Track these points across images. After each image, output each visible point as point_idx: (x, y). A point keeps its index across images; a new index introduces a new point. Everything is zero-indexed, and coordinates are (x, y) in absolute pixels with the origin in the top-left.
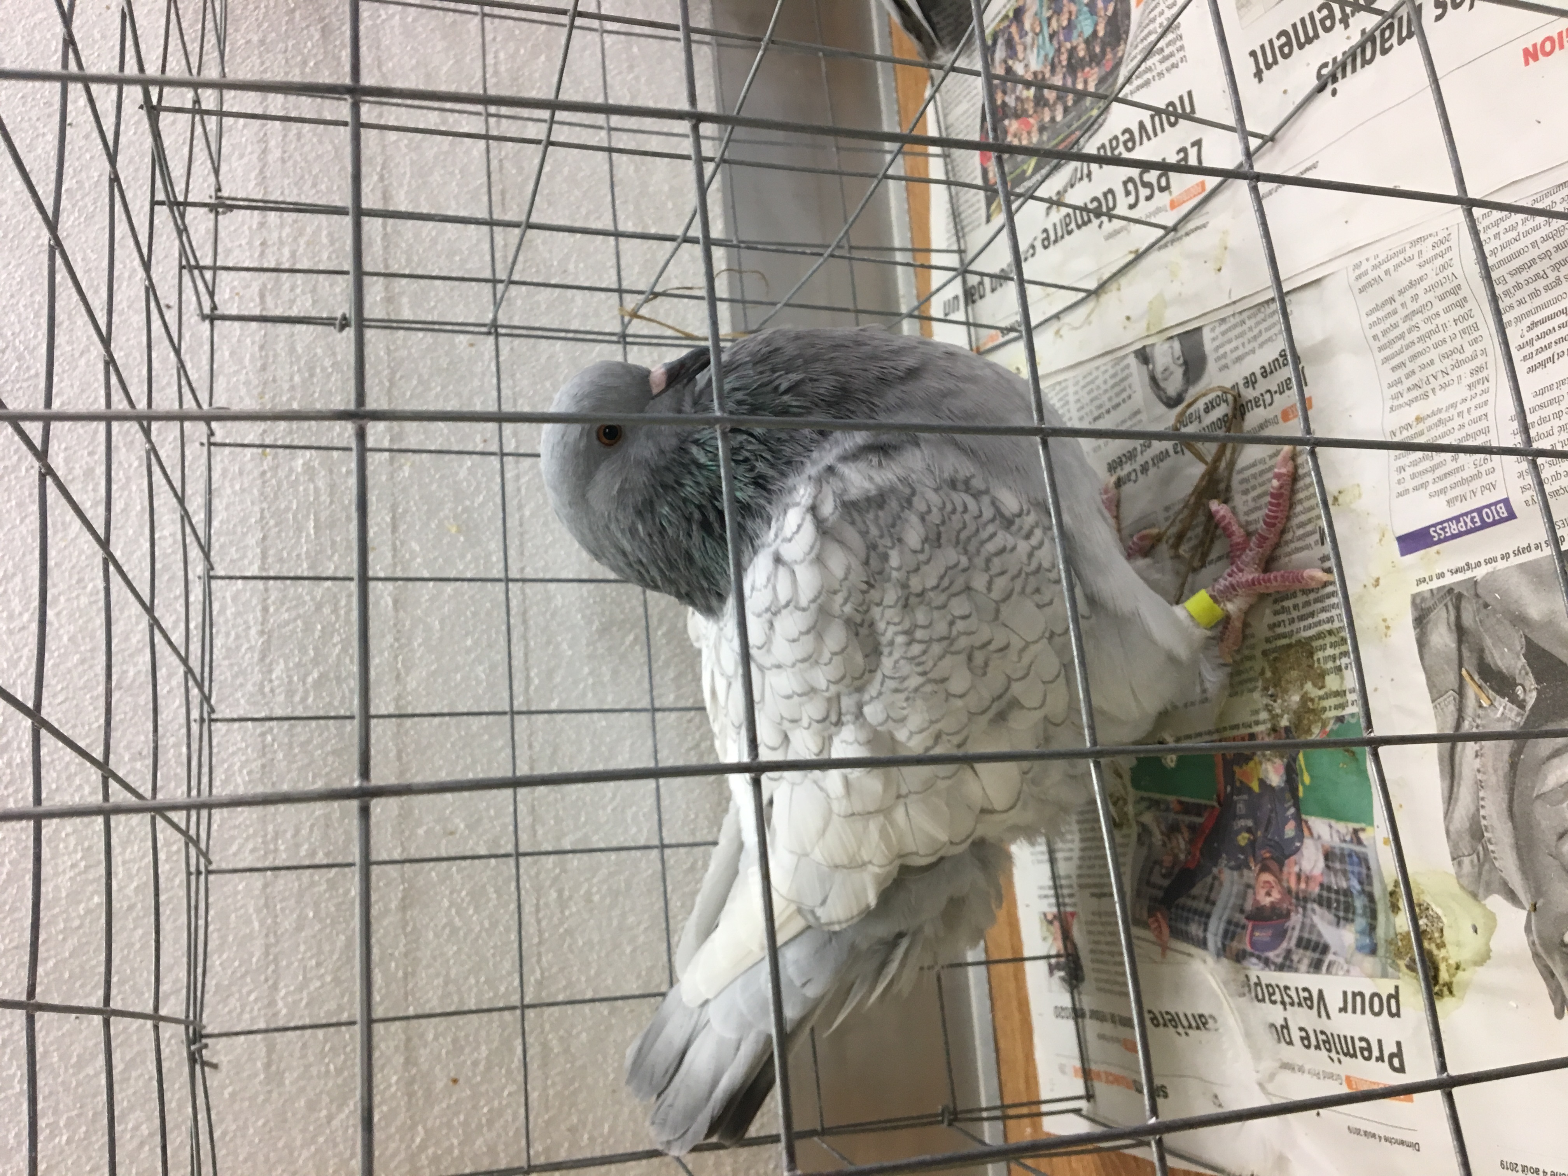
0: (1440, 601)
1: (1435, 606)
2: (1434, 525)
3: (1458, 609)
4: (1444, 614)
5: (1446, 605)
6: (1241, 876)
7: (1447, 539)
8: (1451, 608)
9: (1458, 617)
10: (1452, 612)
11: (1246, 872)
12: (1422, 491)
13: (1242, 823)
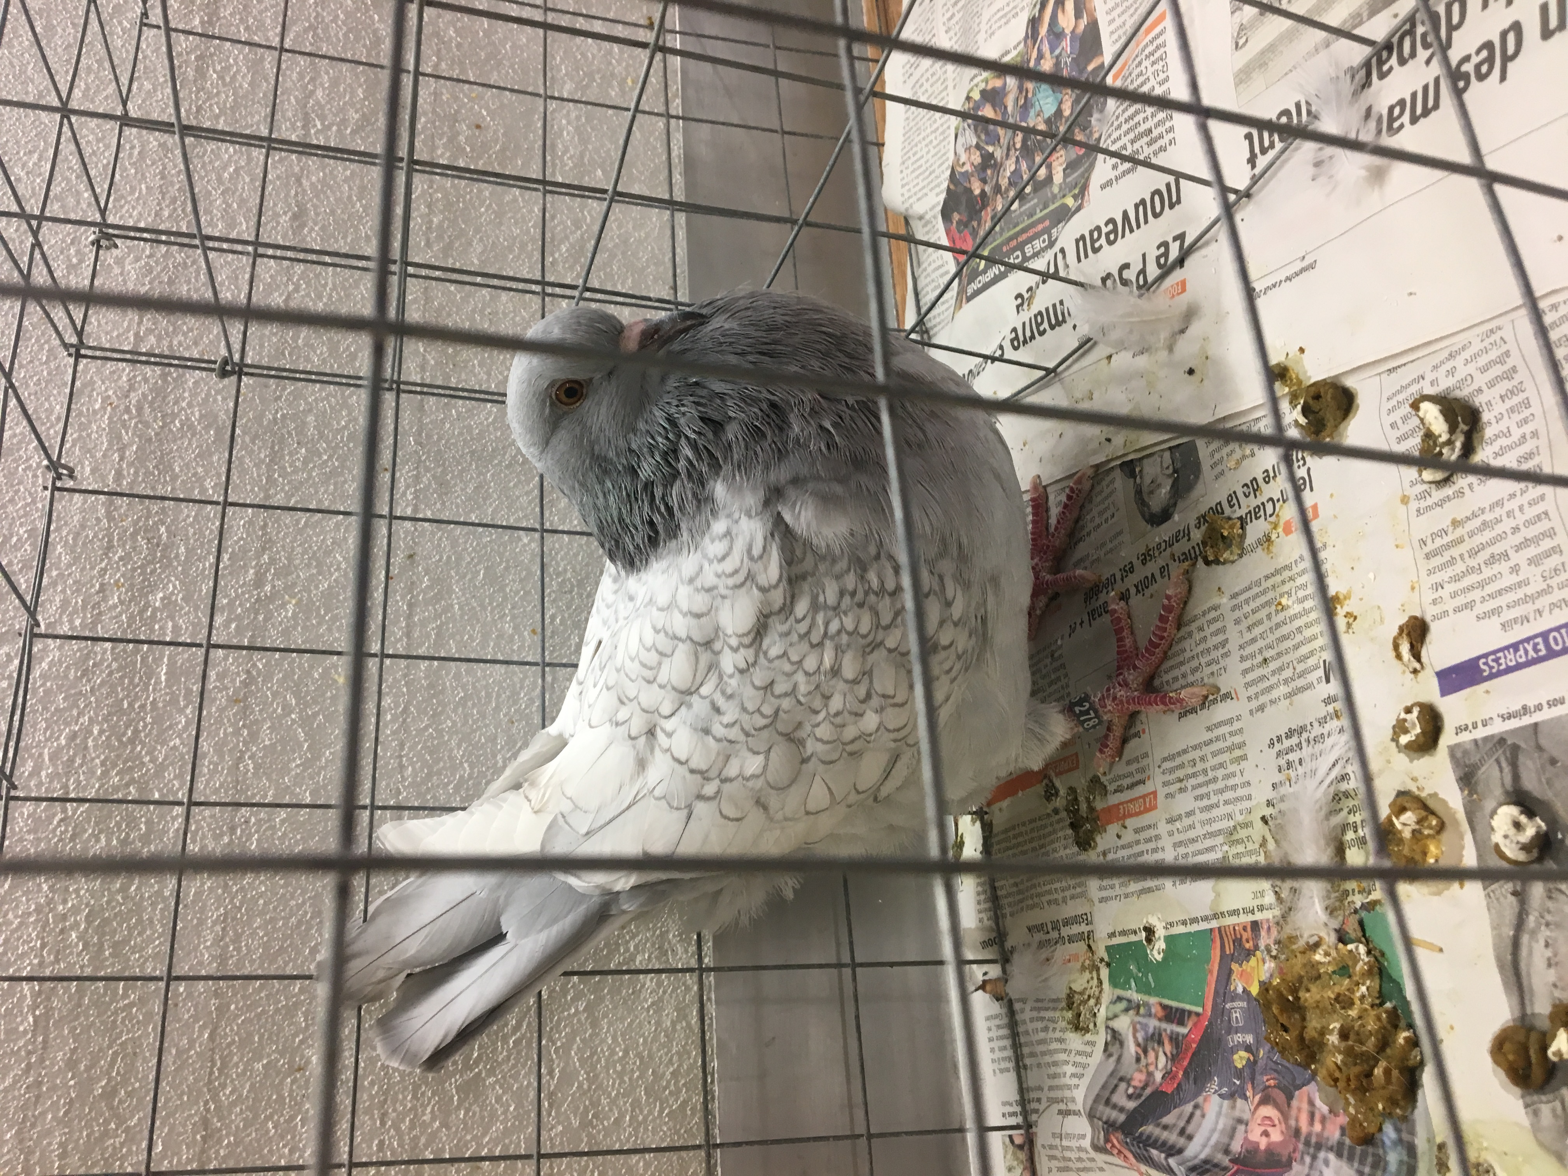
0: (1490, 756)
1: (1482, 761)
2: (1485, 656)
3: (1514, 765)
4: (1496, 772)
5: (1498, 761)
6: (1233, 1107)
7: (1500, 673)
8: (1504, 764)
9: (1516, 777)
10: (1507, 769)
11: (1240, 1102)
12: (1467, 612)
13: (1239, 1038)
